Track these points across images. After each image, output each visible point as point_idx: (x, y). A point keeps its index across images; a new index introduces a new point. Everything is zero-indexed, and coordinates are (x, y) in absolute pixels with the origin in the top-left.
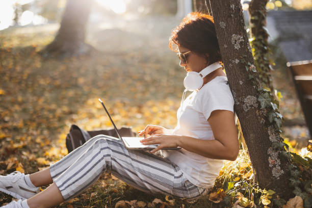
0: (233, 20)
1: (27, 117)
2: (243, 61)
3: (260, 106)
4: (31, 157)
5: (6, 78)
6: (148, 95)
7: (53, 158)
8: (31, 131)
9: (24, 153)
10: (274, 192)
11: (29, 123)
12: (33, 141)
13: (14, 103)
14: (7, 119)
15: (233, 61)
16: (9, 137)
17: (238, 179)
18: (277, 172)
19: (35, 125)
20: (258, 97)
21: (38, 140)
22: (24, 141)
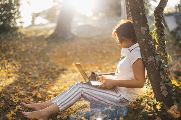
0: (141, 20)
1: (41, 72)
2: (147, 40)
3: (155, 61)
4: (44, 90)
5: (29, 53)
6: (104, 60)
7: (55, 91)
8: (43, 79)
9: (41, 89)
10: (163, 103)
11: (42, 75)
12: (45, 83)
13: (33, 65)
14: (30, 73)
15: (142, 40)
16: (32, 82)
17: (146, 98)
18: (165, 94)
19: (44, 76)
20: (154, 57)
21: (47, 83)
22: (40, 83)
